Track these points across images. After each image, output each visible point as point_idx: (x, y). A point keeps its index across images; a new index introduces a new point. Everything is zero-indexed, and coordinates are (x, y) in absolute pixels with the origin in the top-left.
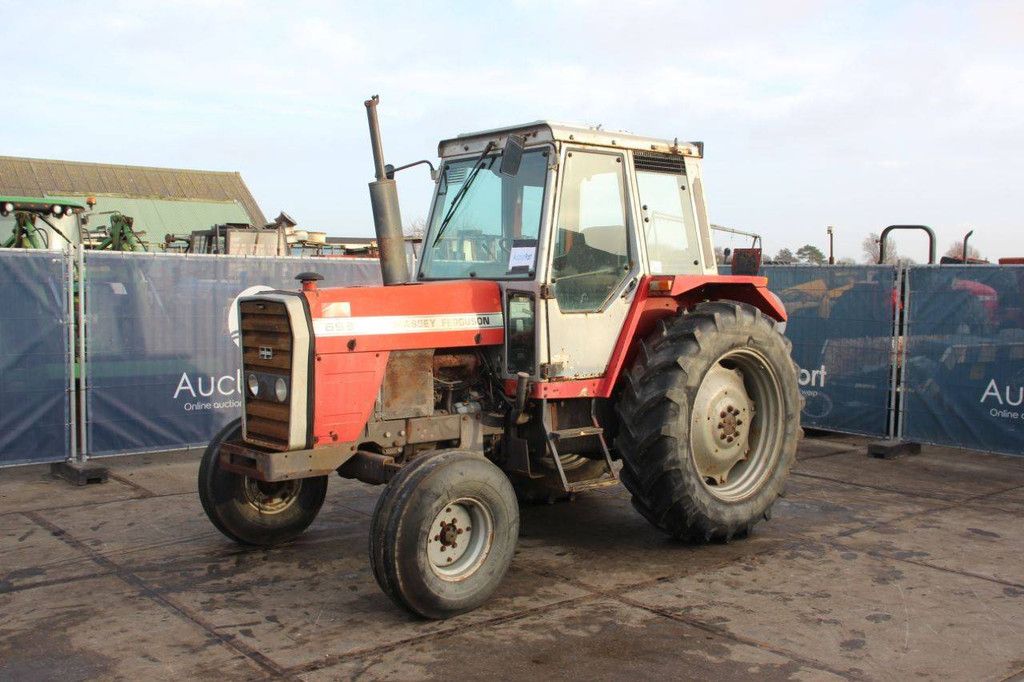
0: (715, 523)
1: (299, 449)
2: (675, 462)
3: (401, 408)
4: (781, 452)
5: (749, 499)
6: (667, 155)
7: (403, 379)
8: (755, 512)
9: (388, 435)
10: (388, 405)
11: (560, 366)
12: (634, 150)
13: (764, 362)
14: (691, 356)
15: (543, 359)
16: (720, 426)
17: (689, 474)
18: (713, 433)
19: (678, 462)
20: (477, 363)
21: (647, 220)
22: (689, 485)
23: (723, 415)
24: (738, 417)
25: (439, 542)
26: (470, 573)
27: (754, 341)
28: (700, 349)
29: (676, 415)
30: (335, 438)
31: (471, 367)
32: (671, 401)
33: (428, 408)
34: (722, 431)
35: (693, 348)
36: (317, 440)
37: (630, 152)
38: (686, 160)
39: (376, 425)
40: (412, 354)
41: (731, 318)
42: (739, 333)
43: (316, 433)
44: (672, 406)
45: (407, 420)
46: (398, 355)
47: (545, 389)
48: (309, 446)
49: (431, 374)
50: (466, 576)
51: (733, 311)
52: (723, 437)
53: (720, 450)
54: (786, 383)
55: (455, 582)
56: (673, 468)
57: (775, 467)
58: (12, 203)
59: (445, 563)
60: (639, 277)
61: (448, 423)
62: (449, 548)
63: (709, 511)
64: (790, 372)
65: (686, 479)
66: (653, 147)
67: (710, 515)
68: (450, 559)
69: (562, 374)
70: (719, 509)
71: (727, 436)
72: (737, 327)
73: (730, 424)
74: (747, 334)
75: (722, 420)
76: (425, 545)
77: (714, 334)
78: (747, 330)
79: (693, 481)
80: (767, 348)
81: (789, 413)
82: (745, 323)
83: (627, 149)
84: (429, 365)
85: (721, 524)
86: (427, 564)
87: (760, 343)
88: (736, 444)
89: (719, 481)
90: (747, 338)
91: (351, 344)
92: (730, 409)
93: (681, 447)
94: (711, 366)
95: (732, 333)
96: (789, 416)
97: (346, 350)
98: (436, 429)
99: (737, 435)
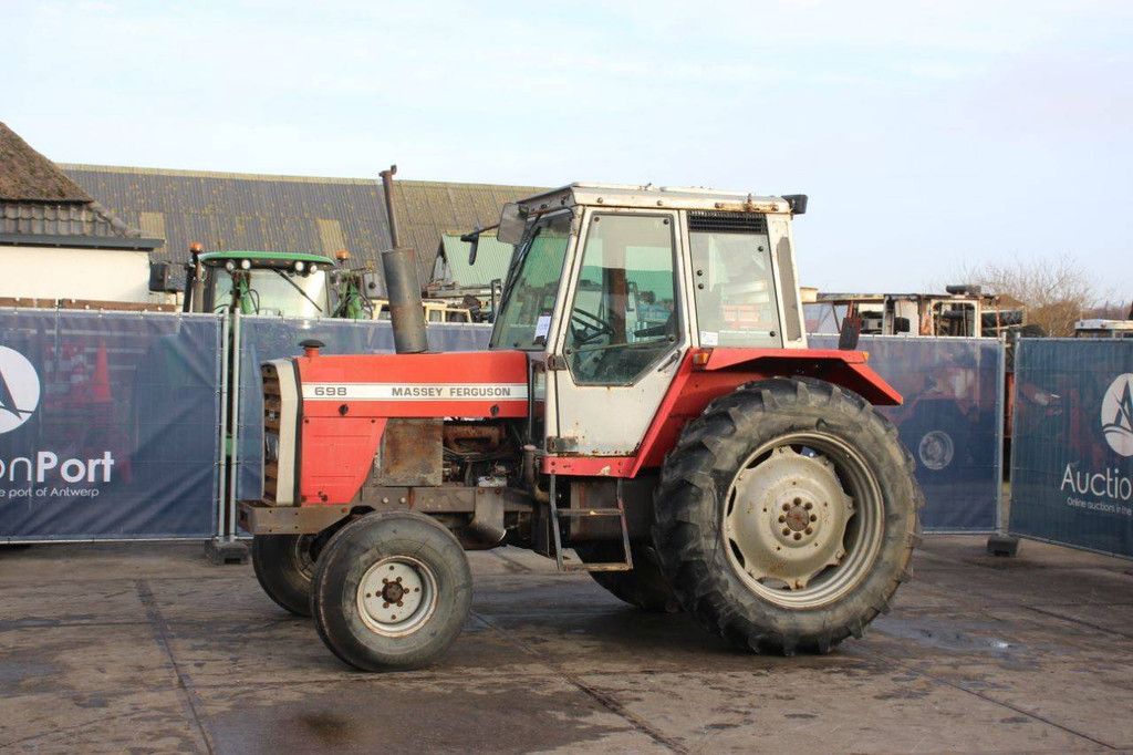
0: (760, 629)
1: (286, 506)
2: (696, 552)
3: (401, 475)
4: (878, 558)
5: (823, 608)
6: (740, 213)
7: (406, 447)
8: (827, 624)
9: (386, 501)
10: (387, 471)
11: (573, 441)
12: (689, 211)
13: (848, 450)
14: (724, 437)
15: (551, 431)
16: (781, 520)
17: (719, 568)
18: (773, 528)
19: (701, 553)
20: (500, 435)
21: (701, 287)
22: (718, 579)
23: (786, 508)
24: (811, 512)
25: (381, 597)
26: (412, 631)
27: (826, 424)
28: (735, 430)
29: (698, 498)
30: (325, 498)
31: (495, 440)
32: (692, 485)
33: (435, 478)
34: (784, 526)
35: (728, 429)
36: (304, 499)
37: (684, 213)
38: (770, 218)
39: (373, 491)
40: (417, 422)
41: (790, 397)
42: (800, 414)
43: (304, 491)
44: (694, 489)
45: (410, 488)
46: (400, 422)
47: (553, 464)
48: (296, 504)
49: (440, 445)
50: (405, 633)
51: (795, 389)
52: (786, 533)
53: (783, 547)
54: (885, 477)
55: (391, 638)
56: (695, 559)
57: (868, 576)
58: (250, 259)
59: (389, 620)
60: (683, 349)
61: (459, 494)
62: (393, 606)
63: (751, 614)
64: (892, 463)
65: (714, 573)
66: (717, 206)
67: (752, 618)
68: (394, 617)
69: (575, 450)
70: (768, 613)
71: (793, 533)
72: (798, 408)
73: (797, 518)
74: (815, 416)
75: (785, 514)
76: (353, 597)
77: (759, 415)
78: (815, 412)
79: (725, 575)
80: (849, 433)
81: (892, 513)
82: (812, 403)
83: (678, 210)
84: (439, 434)
85: (772, 631)
86: (355, 615)
87: (839, 427)
88: (813, 543)
89: (792, 586)
90: (814, 420)
91: (343, 409)
92: (797, 502)
93: (707, 537)
94: (753, 450)
95: (789, 414)
96: (891, 517)
97: (338, 414)
98: (445, 499)
99: (808, 532)
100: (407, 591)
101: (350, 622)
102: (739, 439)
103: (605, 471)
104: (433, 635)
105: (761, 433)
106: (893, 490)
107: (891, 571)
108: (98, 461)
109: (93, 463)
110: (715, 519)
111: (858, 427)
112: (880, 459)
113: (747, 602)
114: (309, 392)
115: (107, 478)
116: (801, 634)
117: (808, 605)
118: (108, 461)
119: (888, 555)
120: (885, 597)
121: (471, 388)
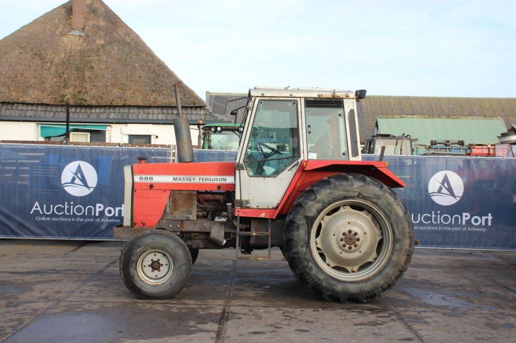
0: (328, 290)
1: (128, 227)
2: (297, 253)
3: (177, 215)
4: (390, 259)
5: (361, 282)
6: (330, 98)
7: (180, 202)
8: (363, 289)
9: (171, 226)
10: (172, 213)
11: (247, 202)
12: (305, 98)
13: (375, 208)
14: (311, 201)
15: (237, 197)
16: (342, 240)
17: (308, 261)
18: (338, 243)
19: (299, 253)
21: (309, 133)
22: (307, 266)
23: (344, 234)
24: (357, 237)
25: (151, 267)
26: (162, 283)
27: (363, 196)
28: (316, 197)
29: (298, 229)
30: (144, 224)
32: (295, 222)
33: (193, 217)
34: (343, 242)
35: (313, 197)
36: (135, 224)
37: (303, 100)
38: (345, 101)
39: (165, 222)
40: (185, 192)
41: (345, 183)
42: (349, 191)
43: (135, 221)
44: (296, 225)
45: (182, 220)
46: (177, 192)
47: (238, 211)
48: (132, 226)
49: (195, 202)
50: (159, 283)
51: (347, 179)
52: (344, 246)
53: (343, 253)
54: (393, 221)
55: (152, 285)
56: (296, 256)
57: (385, 267)
59: (154, 277)
60: (300, 161)
61: (204, 224)
62: (156, 271)
63: (324, 283)
64: (397, 215)
66: (319, 96)
67: (324, 284)
68: (156, 276)
69: (248, 205)
70: (332, 283)
71: (348, 246)
72: (348, 188)
73: (350, 239)
74: (356, 192)
75: (343, 237)
76: (135, 266)
77: (328, 191)
78: (357, 190)
79: (311, 264)
80: (374, 200)
81: (397, 238)
82: (355, 186)
83: (300, 98)
84: (195, 198)
85: (334, 291)
86: (136, 274)
87: (369, 197)
88: (358, 251)
89: (350, 270)
90: (356, 194)
91: (151, 186)
92: (350, 232)
93: (302, 246)
94: (326, 207)
95: (343, 191)
96: (396, 240)
97: (149, 188)
98: (197, 226)
99: (356, 246)
100: (162, 265)
101: (133, 277)
102: (318, 202)
103: (263, 215)
104: (171, 285)
105: (330, 199)
106: (397, 228)
107: (396, 266)
108: (119, 208)
109: (117, 209)
110: (306, 238)
111: (379, 197)
112: (391, 212)
113: (322, 277)
114: (137, 179)
116: (348, 293)
117: (353, 280)
119: (394, 258)
120: (393, 278)
121: (208, 178)
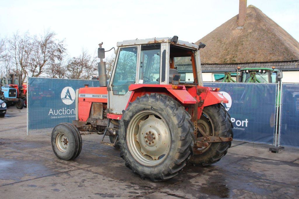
5: (152, 167)
6: (153, 43)
7: (96, 109)
8: (152, 172)
9: (92, 122)
10: (93, 115)
11: (112, 110)
12: (142, 45)
15: (108, 107)
16: (145, 137)
17: (125, 149)
18: (144, 139)
21: (141, 67)
22: (124, 152)
23: (147, 134)
24: (154, 136)
25: (64, 143)
27: (154, 108)
30: (82, 120)
33: (101, 117)
34: (146, 139)
36: (79, 120)
37: (140, 45)
38: (162, 44)
39: (90, 119)
40: (98, 103)
41: (144, 99)
42: (146, 105)
43: (79, 118)
45: (97, 119)
46: (95, 103)
47: (108, 115)
49: (102, 109)
51: (146, 96)
52: (147, 142)
53: (147, 146)
55: (62, 152)
59: (65, 148)
61: (105, 122)
62: (66, 145)
63: (132, 164)
65: (124, 150)
66: (148, 42)
69: (112, 112)
70: (136, 165)
71: (149, 142)
72: (145, 102)
73: (150, 137)
74: (150, 105)
75: (147, 136)
76: (55, 141)
77: (135, 104)
78: (150, 104)
79: (126, 151)
80: (160, 112)
82: (150, 102)
84: (102, 107)
85: (137, 170)
86: (55, 145)
87: (157, 110)
88: (155, 146)
89: (154, 159)
90: (150, 107)
92: (150, 132)
93: (122, 139)
94: (134, 115)
95: (143, 104)
96: (173, 141)
97: (84, 101)
98: (103, 123)
99: (153, 142)
102: (130, 111)
103: (118, 118)
105: (136, 110)
106: (173, 132)
107: (172, 159)
108: (244, 121)
109: (243, 122)
110: (124, 134)
111: (162, 110)
112: (169, 121)
113: (131, 160)
114: (80, 95)
115: (246, 126)
116: (144, 173)
117: (149, 165)
118: (247, 121)
119: (171, 154)
121: (106, 95)
